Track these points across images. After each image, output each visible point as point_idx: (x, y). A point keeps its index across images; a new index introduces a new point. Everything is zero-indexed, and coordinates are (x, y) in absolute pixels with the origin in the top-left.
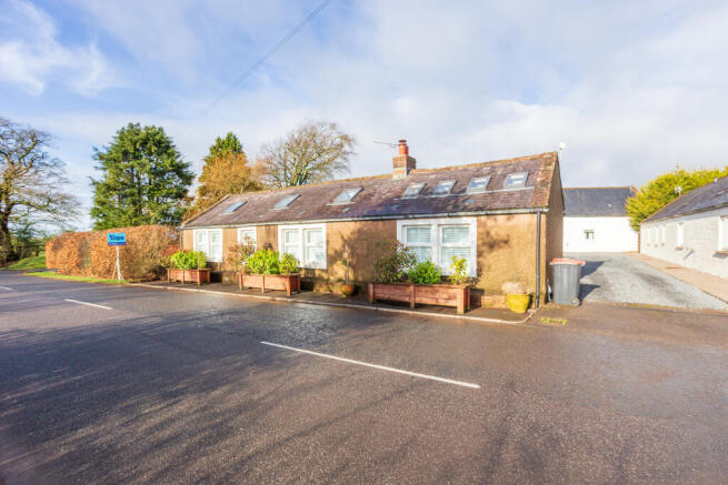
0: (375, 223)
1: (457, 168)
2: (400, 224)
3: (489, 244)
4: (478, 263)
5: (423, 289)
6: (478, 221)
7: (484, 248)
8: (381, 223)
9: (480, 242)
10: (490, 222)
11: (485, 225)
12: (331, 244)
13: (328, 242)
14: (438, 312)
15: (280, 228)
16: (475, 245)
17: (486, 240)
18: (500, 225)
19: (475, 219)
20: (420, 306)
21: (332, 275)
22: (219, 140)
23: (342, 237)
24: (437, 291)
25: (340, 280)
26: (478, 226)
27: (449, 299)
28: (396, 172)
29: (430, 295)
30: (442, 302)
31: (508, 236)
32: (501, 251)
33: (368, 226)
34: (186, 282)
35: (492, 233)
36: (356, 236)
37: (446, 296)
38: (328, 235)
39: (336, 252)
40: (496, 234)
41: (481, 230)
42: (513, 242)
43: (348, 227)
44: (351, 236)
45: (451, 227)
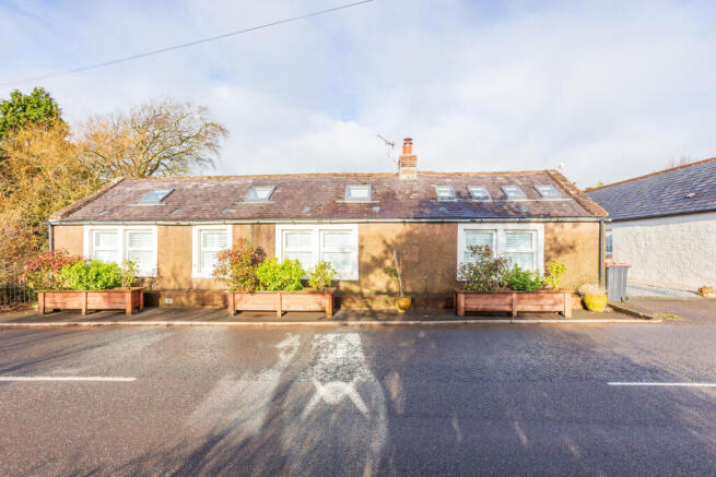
0: (431, 226)
1: (468, 175)
2: (461, 227)
3: (556, 249)
4: (546, 267)
5: (526, 296)
6: (545, 227)
7: (552, 254)
8: (438, 226)
9: (548, 248)
10: (558, 229)
11: (552, 231)
12: (366, 250)
13: (361, 247)
14: (540, 317)
15: (278, 228)
16: (543, 250)
17: (554, 246)
18: (566, 232)
19: (543, 225)
20: (521, 314)
21: (367, 286)
22: (16, 94)
23: (384, 242)
24: (542, 297)
25: (379, 293)
26: (546, 233)
27: (555, 304)
28: (404, 172)
29: (535, 303)
30: (547, 308)
31: (574, 242)
32: (567, 256)
33: (422, 229)
34: (89, 312)
35: (559, 239)
36: (403, 241)
37: (551, 302)
38: (361, 239)
39: (374, 259)
40: (563, 240)
41: (549, 236)
42: (577, 248)
43: (393, 230)
44: (398, 241)
45: (515, 232)
